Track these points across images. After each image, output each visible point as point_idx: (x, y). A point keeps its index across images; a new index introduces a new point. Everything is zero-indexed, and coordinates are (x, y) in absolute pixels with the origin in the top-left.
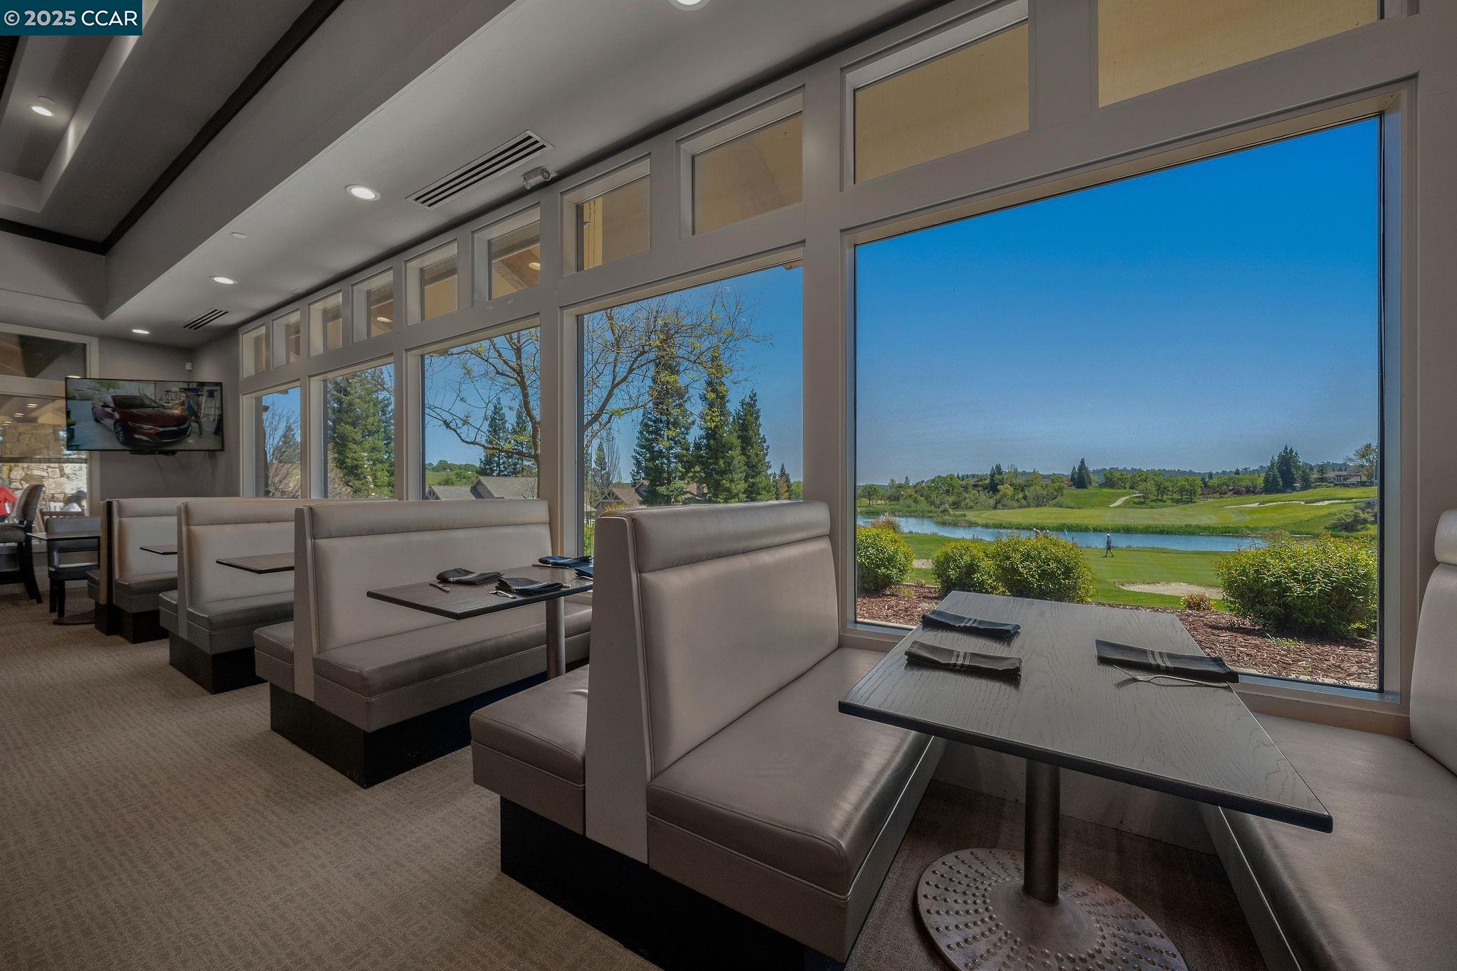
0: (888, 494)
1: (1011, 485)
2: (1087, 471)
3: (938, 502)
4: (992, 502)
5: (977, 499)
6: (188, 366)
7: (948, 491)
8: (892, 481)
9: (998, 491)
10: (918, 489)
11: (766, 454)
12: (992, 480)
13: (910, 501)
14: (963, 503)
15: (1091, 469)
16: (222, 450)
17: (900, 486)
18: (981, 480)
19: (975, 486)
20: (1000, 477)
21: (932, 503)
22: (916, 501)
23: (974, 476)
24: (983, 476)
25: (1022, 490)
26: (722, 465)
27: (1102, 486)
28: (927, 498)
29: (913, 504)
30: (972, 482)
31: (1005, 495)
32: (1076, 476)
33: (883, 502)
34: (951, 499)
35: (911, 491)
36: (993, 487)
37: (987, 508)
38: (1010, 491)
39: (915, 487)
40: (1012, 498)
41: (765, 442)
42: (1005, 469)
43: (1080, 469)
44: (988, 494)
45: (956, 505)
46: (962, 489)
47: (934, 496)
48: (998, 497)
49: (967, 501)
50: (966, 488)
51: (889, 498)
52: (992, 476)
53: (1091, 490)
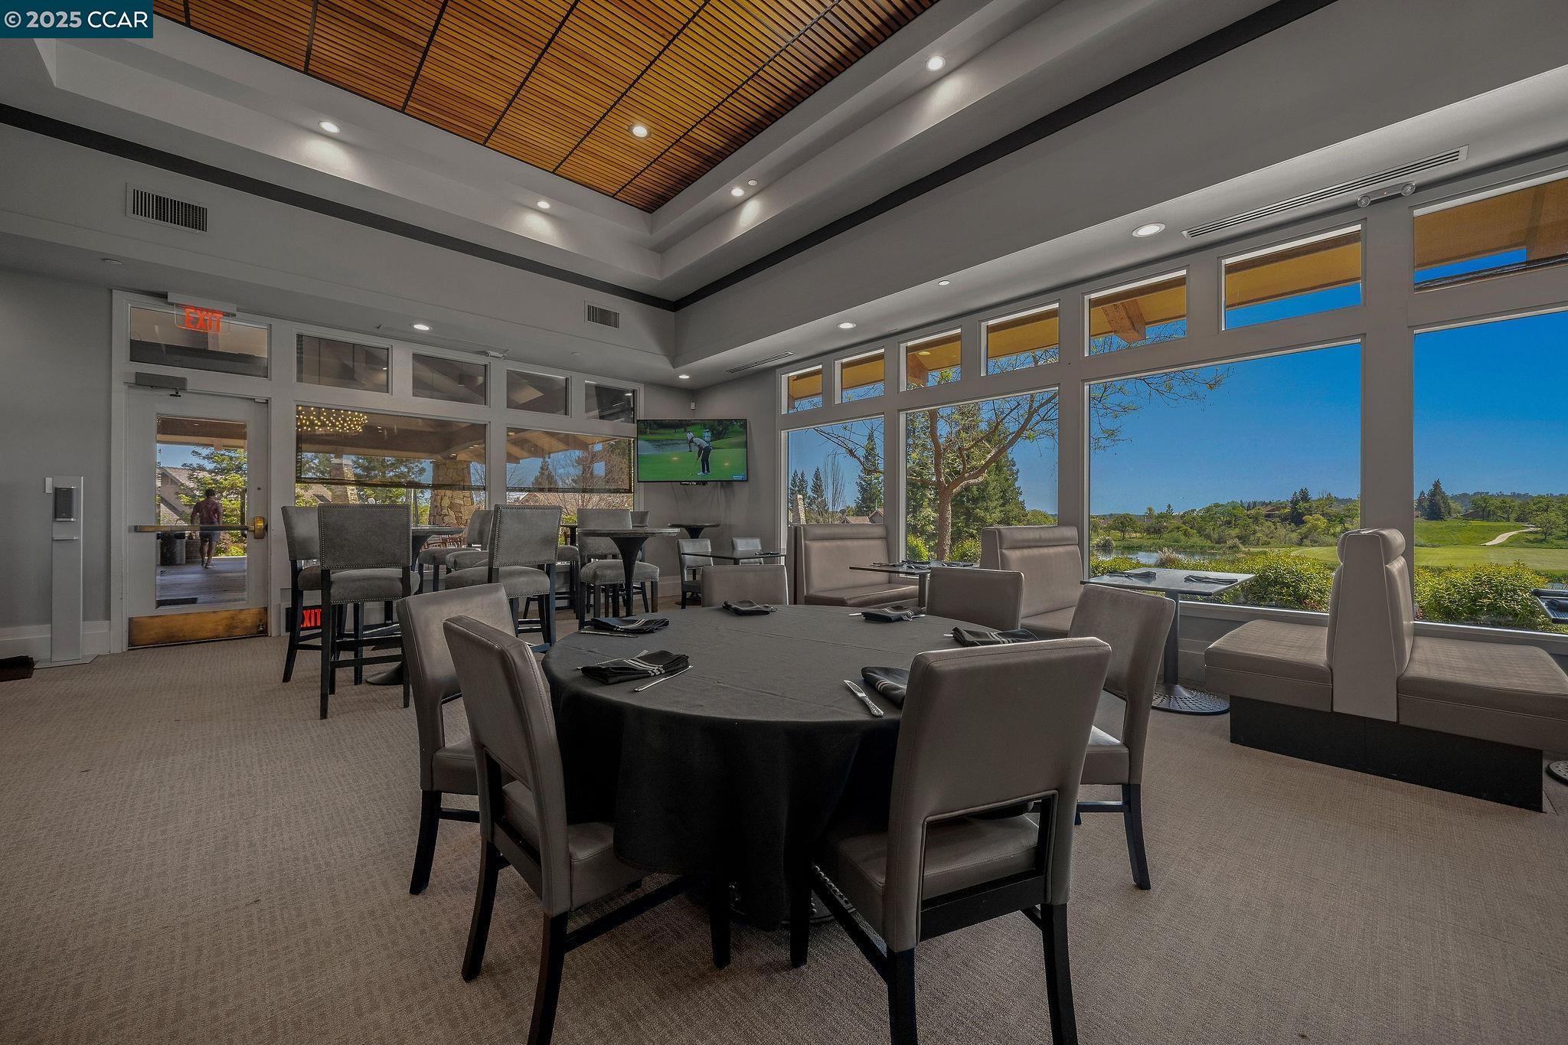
0: (1146, 525)
1: (1323, 515)
2: (1444, 498)
3: (1215, 536)
4: (1294, 536)
5: (1272, 532)
6: (693, 406)
7: (1229, 523)
8: (1150, 509)
9: (1303, 522)
10: (1187, 519)
11: (1016, 479)
12: (1294, 509)
13: (1180, 535)
14: (1252, 538)
15: (1449, 493)
16: (747, 481)
17: (1161, 516)
18: (1278, 509)
19: (1268, 516)
20: (1307, 505)
21: (1208, 537)
22: (1186, 534)
23: (1264, 504)
24: (1281, 504)
25: (1342, 522)
26: (976, 493)
27: (1467, 517)
28: (1200, 531)
29: (1183, 538)
30: (1264, 511)
31: (1315, 528)
32: (1426, 504)
33: (1138, 535)
34: (1235, 532)
35: (1176, 523)
36: (1296, 518)
37: (1292, 544)
38: (1322, 522)
39: (1182, 517)
40: (1326, 531)
41: (1014, 465)
42: (1314, 496)
43: (1433, 494)
44: (1288, 527)
45: (1244, 539)
46: (1251, 520)
47: (1209, 529)
48: (1304, 529)
49: (1259, 535)
50: (1256, 519)
51: (1148, 531)
52: (1295, 503)
53: (1450, 522)
